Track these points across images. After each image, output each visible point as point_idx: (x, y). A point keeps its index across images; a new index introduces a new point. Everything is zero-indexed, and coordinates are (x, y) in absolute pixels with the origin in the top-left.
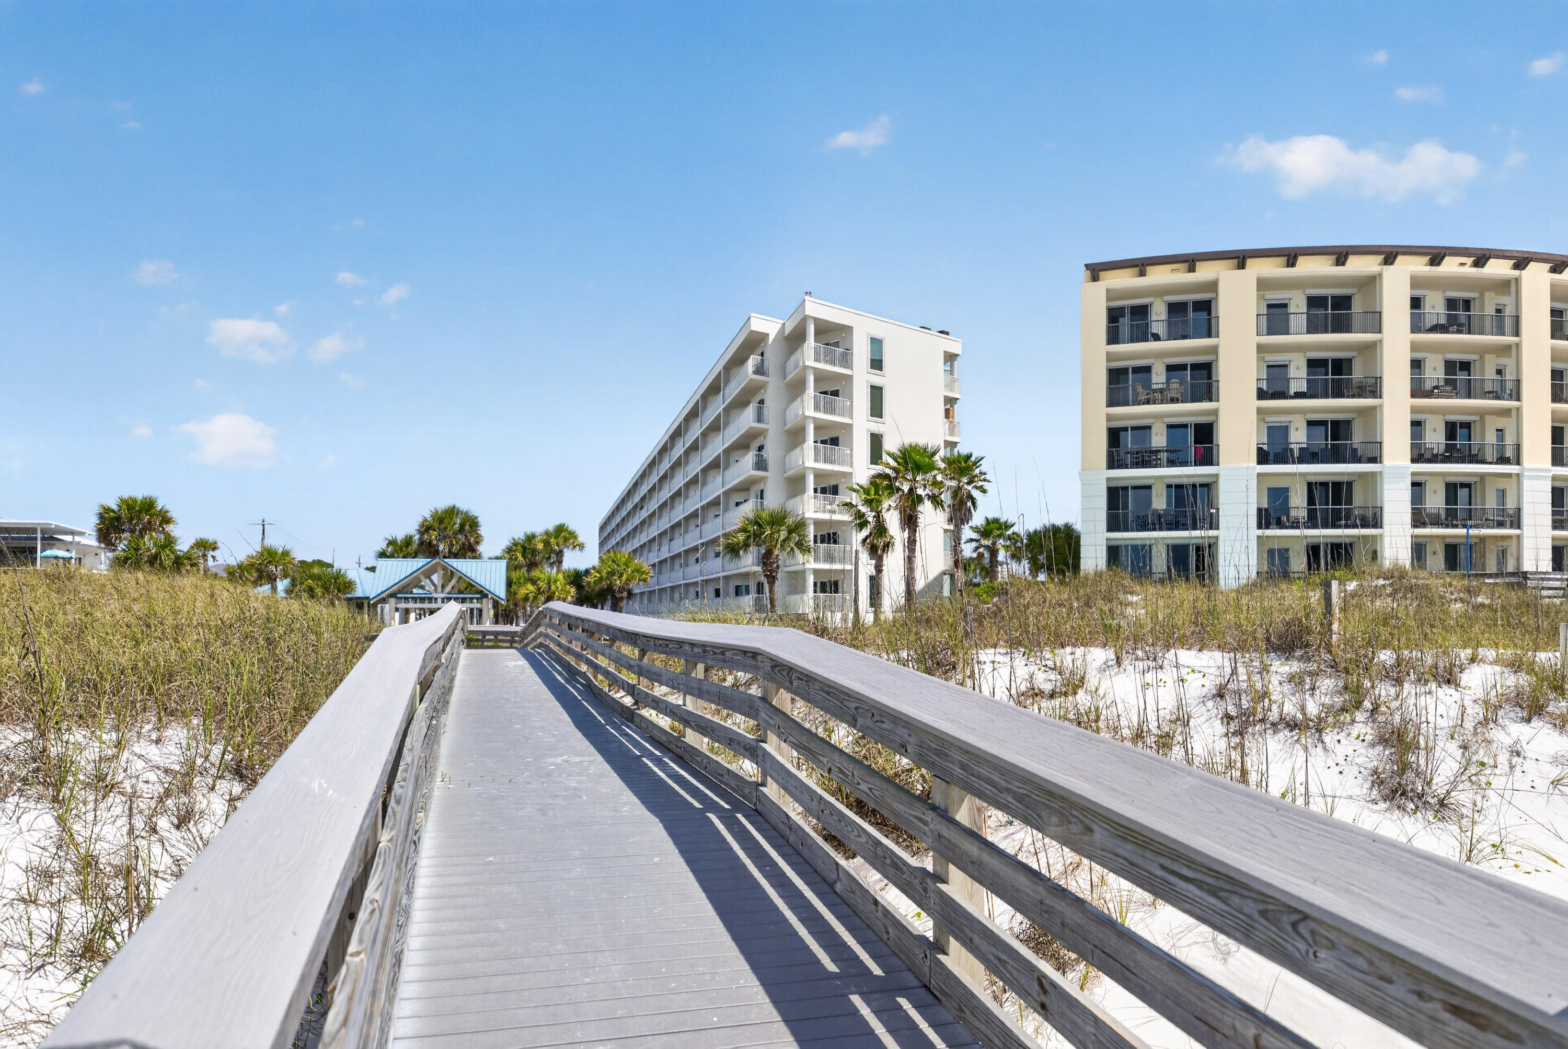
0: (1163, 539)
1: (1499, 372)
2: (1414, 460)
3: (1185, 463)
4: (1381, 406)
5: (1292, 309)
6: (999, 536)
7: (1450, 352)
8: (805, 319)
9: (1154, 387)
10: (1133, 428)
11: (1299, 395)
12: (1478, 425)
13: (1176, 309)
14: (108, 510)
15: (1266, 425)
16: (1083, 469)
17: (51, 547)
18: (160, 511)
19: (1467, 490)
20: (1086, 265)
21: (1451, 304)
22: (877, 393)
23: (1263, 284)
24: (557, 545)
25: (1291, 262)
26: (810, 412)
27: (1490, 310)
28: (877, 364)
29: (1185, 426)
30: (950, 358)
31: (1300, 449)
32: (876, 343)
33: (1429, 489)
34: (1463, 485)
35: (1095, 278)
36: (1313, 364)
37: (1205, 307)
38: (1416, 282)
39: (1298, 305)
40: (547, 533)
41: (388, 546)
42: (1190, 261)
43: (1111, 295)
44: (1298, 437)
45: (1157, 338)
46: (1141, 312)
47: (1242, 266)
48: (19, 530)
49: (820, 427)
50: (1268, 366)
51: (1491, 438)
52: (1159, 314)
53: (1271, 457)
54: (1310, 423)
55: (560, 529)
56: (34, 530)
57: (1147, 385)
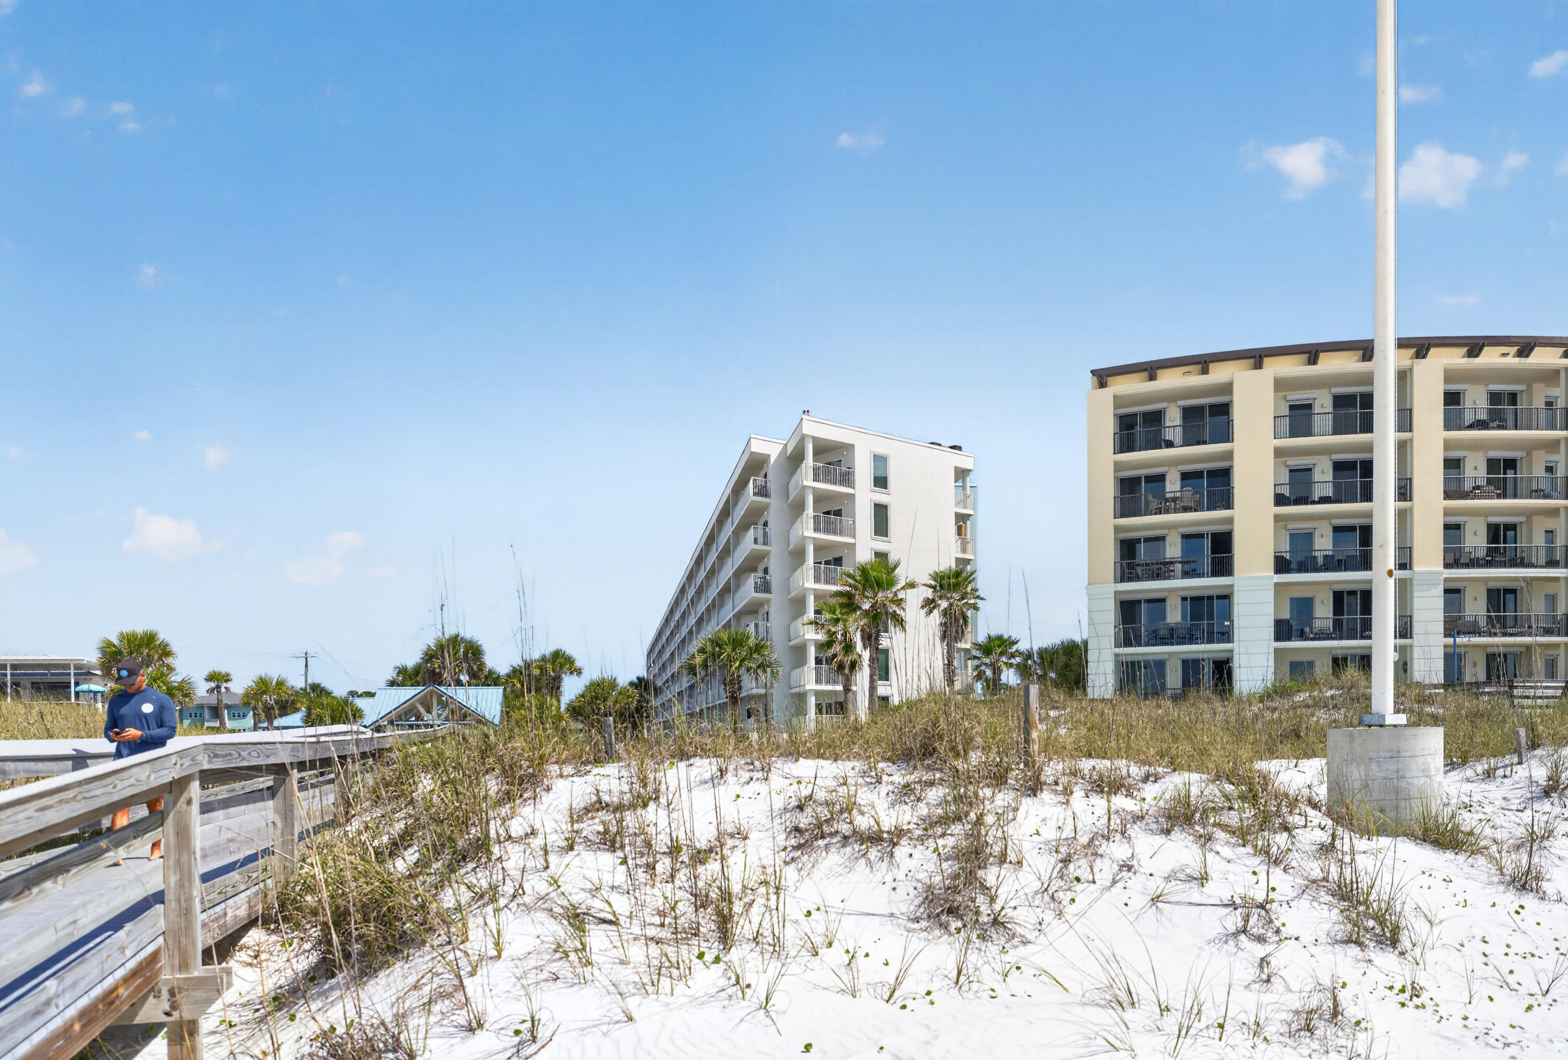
0: (1177, 653)
1: (1549, 469)
2: (1447, 566)
3: (1200, 575)
4: (1411, 509)
5: (1317, 409)
6: (1001, 654)
7: (1491, 450)
8: (803, 438)
9: (1168, 495)
10: (1147, 540)
11: (1324, 500)
12: (1524, 526)
13: (1191, 414)
14: (110, 644)
15: (1288, 533)
16: (1089, 584)
17: (87, 681)
18: (160, 645)
19: (1513, 596)
20: (1092, 372)
21: (1495, 398)
22: (881, 512)
23: (1280, 385)
24: (554, 671)
25: (1312, 360)
26: (810, 533)
27: (1539, 403)
28: (881, 482)
29: (1200, 536)
30: (961, 474)
31: (1325, 557)
32: (880, 460)
33: (1468, 596)
34: (1507, 591)
35: (1102, 385)
36: (1339, 467)
37: (1223, 410)
38: (1450, 375)
39: (1323, 403)
40: (543, 659)
41: (398, 676)
42: (1203, 363)
43: (1118, 401)
44: (1324, 544)
45: (1170, 444)
46: (1155, 418)
47: (1259, 365)
48: (56, 666)
49: (820, 548)
50: (1291, 471)
51: (1539, 540)
52: (1173, 417)
53: (1294, 566)
54: (1337, 529)
55: (557, 655)
56: (67, 666)
57: (1160, 494)
